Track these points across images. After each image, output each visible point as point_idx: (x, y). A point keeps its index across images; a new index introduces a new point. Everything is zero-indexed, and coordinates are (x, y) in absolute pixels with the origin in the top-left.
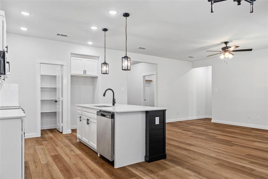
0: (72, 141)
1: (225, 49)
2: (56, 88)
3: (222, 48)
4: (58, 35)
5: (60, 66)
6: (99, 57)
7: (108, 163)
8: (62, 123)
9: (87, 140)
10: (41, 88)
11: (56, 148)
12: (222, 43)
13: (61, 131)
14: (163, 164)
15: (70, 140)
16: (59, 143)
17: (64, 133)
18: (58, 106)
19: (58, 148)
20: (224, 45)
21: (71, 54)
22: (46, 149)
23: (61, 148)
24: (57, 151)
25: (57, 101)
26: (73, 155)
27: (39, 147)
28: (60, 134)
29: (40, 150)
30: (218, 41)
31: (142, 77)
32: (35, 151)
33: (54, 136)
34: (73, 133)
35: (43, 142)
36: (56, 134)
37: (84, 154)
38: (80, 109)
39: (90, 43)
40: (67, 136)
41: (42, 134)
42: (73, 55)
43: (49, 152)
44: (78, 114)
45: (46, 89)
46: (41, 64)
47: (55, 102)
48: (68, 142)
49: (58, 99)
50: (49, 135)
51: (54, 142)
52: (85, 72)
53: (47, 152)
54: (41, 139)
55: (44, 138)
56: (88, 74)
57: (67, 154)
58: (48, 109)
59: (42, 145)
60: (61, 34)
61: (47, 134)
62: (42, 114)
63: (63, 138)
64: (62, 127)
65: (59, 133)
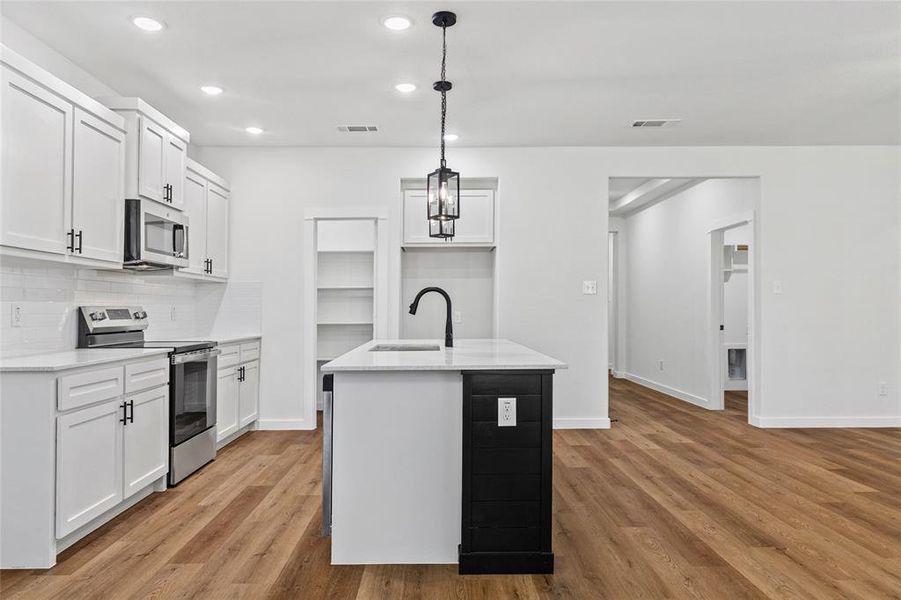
6: (496, 181)
10: (318, 290)
21: (402, 180)
31: (710, 235)
42: (410, 184)
46: (318, 222)
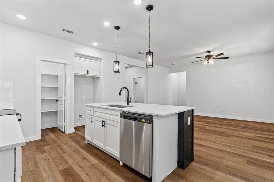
0: (80, 144)
1: (209, 57)
2: (57, 88)
3: (206, 56)
4: (64, 30)
5: (63, 65)
6: (101, 59)
7: (141, 178)
8: (65, 122)
9: (102, 145)
10: (41, 87)
11: (64, 155)
12: (206, 52)
13: (64, 131)
14: (200, 170)
15: (77, 142)
16: (65, 146)
17: (67, 132)
18: (60, 105)
19: (65, 156)
20: (207, 54)
21: (75, 53)
22: (50, 160)
23: (69, 155)
24: (67, 162)
25: (58, 101)
26: (89, 167)
27: (40, 155)
28: (63, 134)
29: (43, 162)
30: (202, 50)
32: (36, 164)
33: (57, 137)
34: (76, 132)
35: (45, 148)
36: (58, 134)
37: (102, 162)
38: (91, 109)
39: (95, 44)
40: (71, 136)
41: (42, 135)
42: (77, 55)
43: (57, 165)
44: (87, 114)
45: (46, 89)
46: (42, 62)
47: (57, 101)
48: (76, 145)
49: (59, 98)
50: (50, 136)
51: (59, 146)
52: (88, 72)
53: (53, 165)
54: (41, 143)
55: (46, 141)
56: (92, 74)
57: (81, 165)
58: (49, 108)
59: (45, 152)
60: (67, 29)
61: (48, 135)
62: (43, 114)
63: (68, 139)
64: (65, 126)
65: (61, 133)
